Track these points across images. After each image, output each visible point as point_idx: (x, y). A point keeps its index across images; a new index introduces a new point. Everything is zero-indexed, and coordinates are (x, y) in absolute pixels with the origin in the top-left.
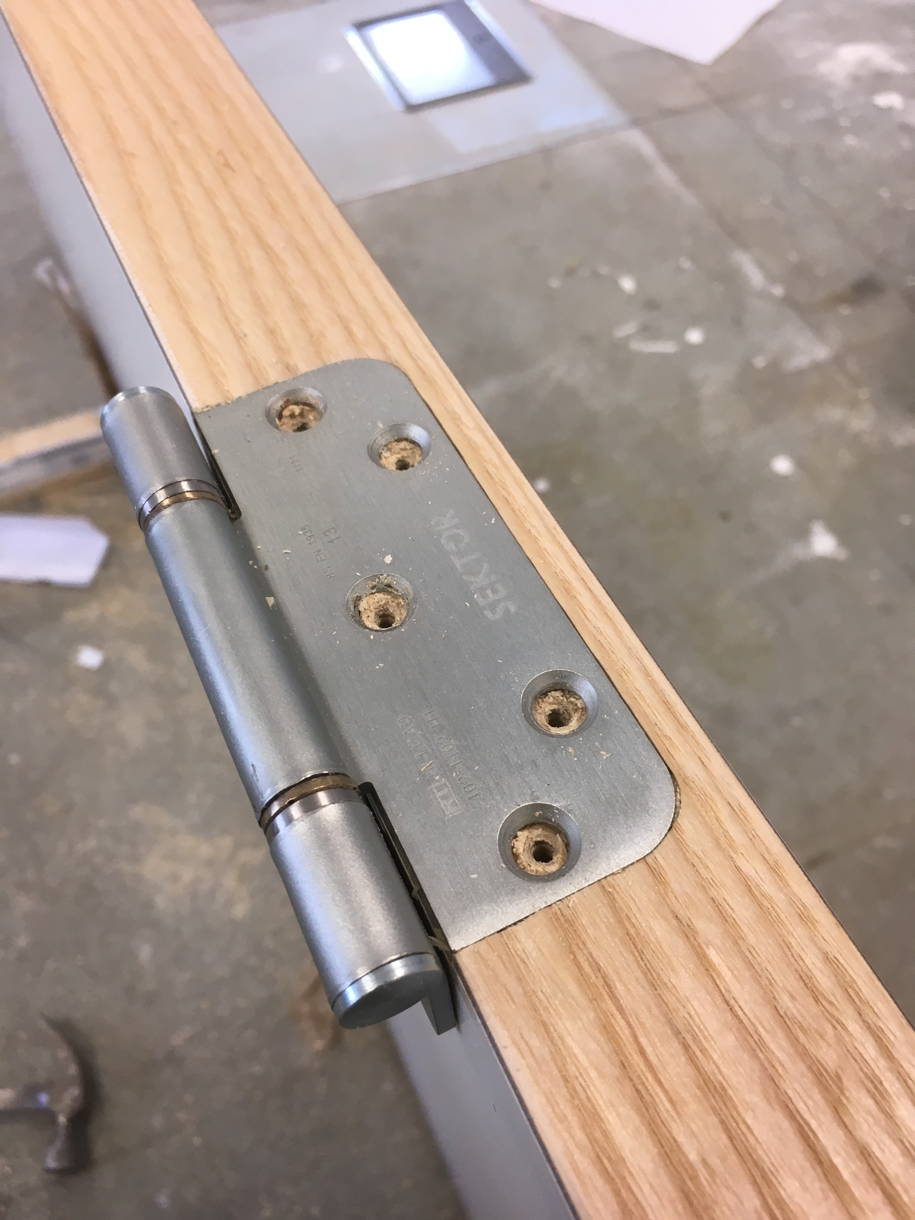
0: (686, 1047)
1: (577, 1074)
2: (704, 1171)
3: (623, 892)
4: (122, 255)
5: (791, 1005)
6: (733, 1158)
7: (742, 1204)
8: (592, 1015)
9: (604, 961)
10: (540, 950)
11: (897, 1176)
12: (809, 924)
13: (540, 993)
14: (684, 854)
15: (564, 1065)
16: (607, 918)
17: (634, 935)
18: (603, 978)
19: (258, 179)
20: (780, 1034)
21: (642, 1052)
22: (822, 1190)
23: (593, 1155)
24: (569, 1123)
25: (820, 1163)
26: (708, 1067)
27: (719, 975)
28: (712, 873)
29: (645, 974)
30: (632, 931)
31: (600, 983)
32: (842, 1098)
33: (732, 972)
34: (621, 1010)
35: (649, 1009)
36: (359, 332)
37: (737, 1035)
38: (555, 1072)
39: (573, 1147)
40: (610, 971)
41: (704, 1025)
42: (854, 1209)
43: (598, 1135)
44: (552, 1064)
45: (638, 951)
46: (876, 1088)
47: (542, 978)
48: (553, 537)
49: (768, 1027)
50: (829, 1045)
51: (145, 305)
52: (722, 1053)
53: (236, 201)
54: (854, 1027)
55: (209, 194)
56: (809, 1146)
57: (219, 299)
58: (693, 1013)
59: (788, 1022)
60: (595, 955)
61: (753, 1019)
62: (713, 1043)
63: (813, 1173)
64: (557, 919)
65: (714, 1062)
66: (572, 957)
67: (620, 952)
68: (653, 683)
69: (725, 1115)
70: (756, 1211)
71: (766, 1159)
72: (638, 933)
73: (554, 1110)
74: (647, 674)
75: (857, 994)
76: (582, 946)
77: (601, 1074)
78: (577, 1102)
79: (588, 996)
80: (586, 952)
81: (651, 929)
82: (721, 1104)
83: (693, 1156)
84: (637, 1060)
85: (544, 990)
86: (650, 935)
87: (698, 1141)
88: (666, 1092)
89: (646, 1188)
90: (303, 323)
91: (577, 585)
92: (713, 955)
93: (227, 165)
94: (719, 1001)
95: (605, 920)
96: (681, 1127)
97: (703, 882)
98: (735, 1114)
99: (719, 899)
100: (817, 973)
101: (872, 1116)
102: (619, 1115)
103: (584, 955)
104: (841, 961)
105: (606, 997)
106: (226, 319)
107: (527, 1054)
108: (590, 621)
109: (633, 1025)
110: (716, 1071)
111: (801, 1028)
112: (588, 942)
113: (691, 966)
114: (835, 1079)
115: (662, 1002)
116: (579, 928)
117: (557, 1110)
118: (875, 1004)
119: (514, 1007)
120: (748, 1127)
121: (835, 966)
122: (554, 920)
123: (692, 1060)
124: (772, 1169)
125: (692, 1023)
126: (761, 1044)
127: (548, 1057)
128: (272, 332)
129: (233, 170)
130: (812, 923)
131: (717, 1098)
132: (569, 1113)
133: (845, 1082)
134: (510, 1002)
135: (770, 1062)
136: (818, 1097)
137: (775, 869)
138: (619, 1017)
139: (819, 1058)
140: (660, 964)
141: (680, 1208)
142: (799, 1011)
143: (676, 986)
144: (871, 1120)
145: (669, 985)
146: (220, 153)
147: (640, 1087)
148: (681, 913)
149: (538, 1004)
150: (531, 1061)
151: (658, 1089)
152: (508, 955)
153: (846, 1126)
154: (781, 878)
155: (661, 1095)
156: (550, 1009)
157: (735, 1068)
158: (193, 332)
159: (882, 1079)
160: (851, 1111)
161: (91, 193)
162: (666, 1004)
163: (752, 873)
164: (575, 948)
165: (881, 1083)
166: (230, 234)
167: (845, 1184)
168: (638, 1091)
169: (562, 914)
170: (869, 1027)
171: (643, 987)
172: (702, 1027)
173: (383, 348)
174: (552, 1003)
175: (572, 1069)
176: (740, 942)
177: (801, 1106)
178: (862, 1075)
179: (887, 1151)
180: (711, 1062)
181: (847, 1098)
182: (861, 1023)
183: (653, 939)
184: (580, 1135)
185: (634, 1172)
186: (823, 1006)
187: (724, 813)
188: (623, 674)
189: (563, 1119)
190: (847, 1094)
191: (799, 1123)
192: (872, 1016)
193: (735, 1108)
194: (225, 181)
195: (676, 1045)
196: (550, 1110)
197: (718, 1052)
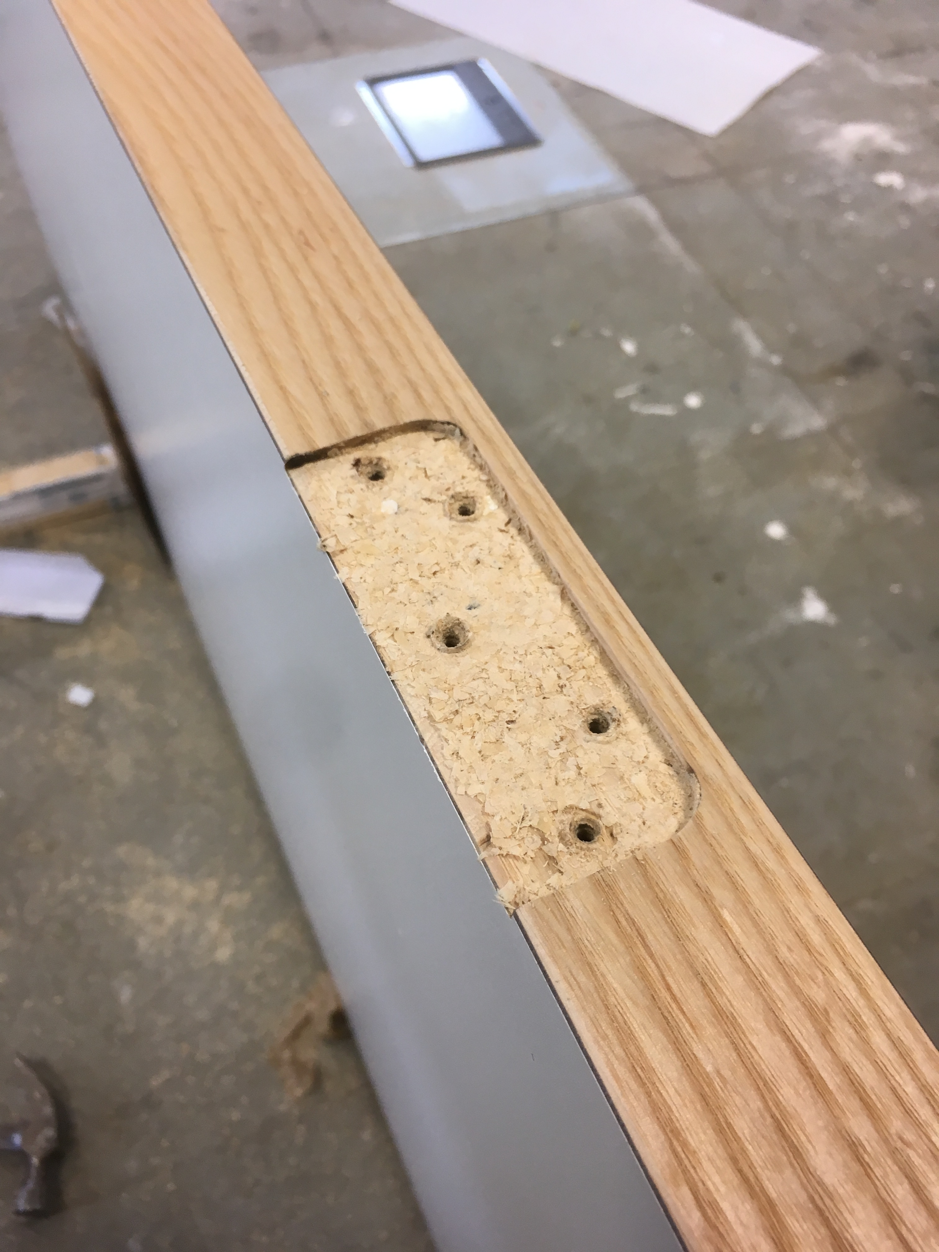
0: (703, 985)
1: (616, 1003)
2: (718, 1080)
3: (653, 865)
4: (217, 319)
5: (788, 955)
6: (741, 1071)
7: (748, 1105)
8: (628, 959)
9: (638, 918)
10: (585, 907)
11: (872, 1089)
12: (804, 894)
13: (586, 941)
14: (704, 837)
15: (605, 996)
16: (640, 884)
17: (662, 898)
18: (637, 930)
19: (336, 258)
20: (780, 977)
21: (669, 988)
22: (812, 1097)
23: (629, 1065)
24: (610, 1041)
25: (811, 1077)
26: (722, 1001)
27: (731, 930)
28: (726, 852)
29: (671, 928)
30: (661, 895)
31: (635, 934)
32: (829, 1027)
33: (741, 929)
34: (651, 955)
35: (674, 956)
36: (427, 395)
37: (746, 977)
38: (599, 1002)
39: (613, 1059)
40: (643, 926)
41: (718, 969)
42: (837, 1112)
43: (633, 1050)
44: (596, 996)
45: (665, 910)
46: (856, 1020)
47: (587, 930)
48: (595, 576)
49: (769, 971)
50: (819, 987)
51: (240, 365)
53: (316, 276)
54: (839, 974)
55: (292, 269)
56: (802, 1063)
57: (303, 362)
58: (710, 959)
59: (787, 969)
60: (630, 912)
61: (758, 965)
62: (725, 982)
63: (805, 1084)
64: (600, 884)
65: (727, 998)
66: (612, 913)
67: (651, 911)
68: (678, 699)
69: (735, 1038)
70: (759, 1111)
71: (768, 1072)
72: (665, 897)
73: (598, 1031)
74: (674, 692)
75: (843, 949)
76: (620, 906)
77: (636, 1004)
78: (616, 1024)
79: (625, 944)
80: (623, 910)
81: (676, 893)
82: (733, 1030)
83: (709, 1068)
84: (664, 994)
85: (589, 939)
86: (676, 898)
87: (713, 1057)
88: (688, 1019)
89: (672, 1091)
90: (378, 386)
91: (615, 617)
92: (726, 915)
93: (307, 243)
94: (731, 951)
95: (639, 886)
96: (700, 1047)
97: (719, 859)
98: (742, 1036)
99: (732, 872)
100: (810, 932)
102: (650, 1036)
103: (622, 912)
104: (829, 922)
105: (640, 946)
106: (311, 380)
107: (576, 987)
108: (626, 647)
109: (662, 967)
110: (728, 1004)
111: (797, 973)
112: (625, 902)
113: (709, 923)
114: (824, 1013)
115: (684, 950)
116: (618, 891)
117: (600, 1030)
118: (857, 957)
119: (564, 952)
120: (754, 1048)
121: (824, 925)
122: (597, 884)
123: (709, 995)
124: (773, 1079)
125: (708, 967)
126: (764, 983)
127: (592, 990)
128: (351, 393)
129: (313, 248)
130: (808, 894)
131: (730, 1025)
132: (609, 1032)
133: (831, 1014)
134: (562, 947)
135: (771, 999)
136: (810, 1026)
137: (777, 850)
138: (650, 961)
139: (810, 997)
140: (684, 921)
141: (699, 1107)
142: (795, 959)
143: (696, 938)
144: (851, 1045)
145: (690, 937)
146: (301, 232)
147: (666, 1014)
148: (700, 882)
149: (584, 949)
150: (579, 993)
151: (681, 1017)
152: (559, 911)
153: (832, 1049)
154: (783, 857)
155: (684, 1020)
156: (594, 953)
157: (743, 1003)
158: (282, 389)
159: (861, 1014)
160: (837, 1038)
162: (688, 952)
163: (759, 852)
164: (614, 907)
165: (860, 1017)
166: (313, 306)
167: (831, 1093)
168: (665, 1018)
169: (604, 880)
170: (851, 975)
171: (669, 938)
172: (717, 970)
173: (448, 411)
174: (595, 948)
175: (612, 1000)
176: (749, 906)
177: (796, 1032)
178: (845, 1011)
179: (864, 1069)
180: (724, 997)
181: (833, 1027)
182: (845, 971)
183: (678, 902)
184: (618, 1050)
185: (662, 1079)
186: (815, 957)
187: (736, 805)
188: (654, 691)
189: (605, 1037)
190: (834, 1024)
191: (795, 1047)
192: (854, 965)
193: (743, 1033)
194: (306, 259)
195: (696, 985)
196: (595, 1030)
197: (730, 990)
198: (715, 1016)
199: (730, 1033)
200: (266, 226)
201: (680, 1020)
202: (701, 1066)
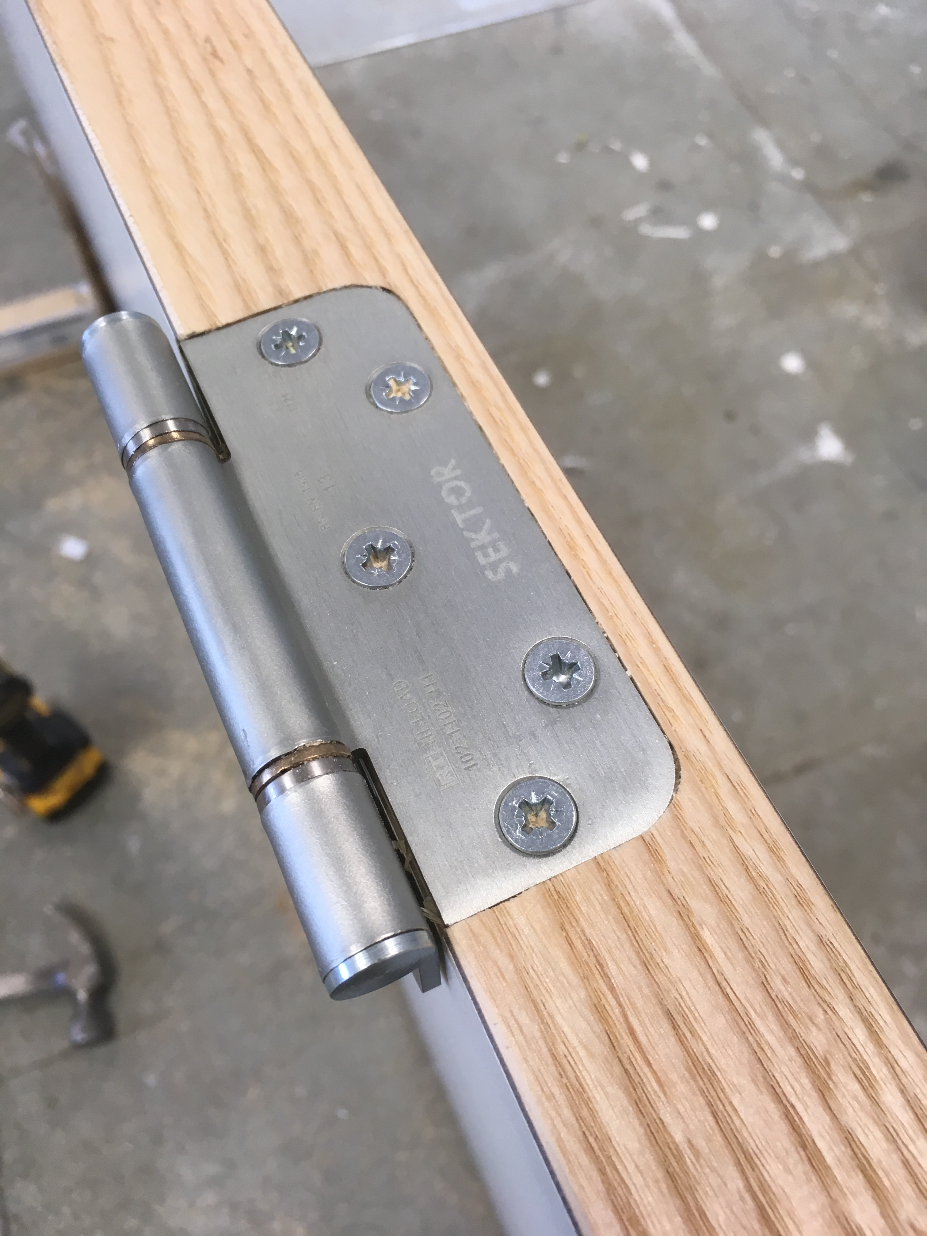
0: (675, 1027)
1: (566, 1052)
2: (689, 1152)
3: (618, 869)
4: (100, 156)
5: (782, 988)
6: (719, 1139)
7: (726, 1185)
8: (583, 994)
9: (597, 940)
10: (532, 927)
11: (880, 1162)
12: (805, 906)
13: (531, 971)
14: (682, 831)
15: (553, 1044)
16: (601, 895)
17: (628, 913)
18: (596, 956)
19: (249, 71)
20: (771, 1017)
21: (632, 1032)
22: (805, 1173)
23: (579, 1133)
24: (557, 1102)
25: (804, 1147)
26: (698, 1049)
27: (712, 956)
28: (709, 852)
29: (638, 954)
30: (626, 910)
31: (592, 961)
32: (830, 1082)
33: (725, 953)
34: (612, 989)
35: (640, 988)
36: (357, 252)
37: (728, 1017)
38: (545, 1050)
39: (560, 1126)
40: (602, 949)
41: (695, 1006)
42: (835, 1193)
43: (585, 1113)
44: (541, 1042)
45: (631, 929)
46: (864, 1073)
47: (534, 955)
48: (559, 489)
49: (758, 1009)
50: (819, 1029)
51: (127, 215)
52: (711, 1035)
53: (225, 97)
54: (845, 1011)
55: (196, 90)
56: (794, 1129)
57: (205, 210)
58: (684, 994)
59: (779, 1005)
60: (587, 932)
61: (744, 1002)
62: (703, 1024)
63: (796, 1156)
64: (551, 895)
65: (703, 1044)
66: (564, 934)
67: (614, 930)
68: (657, 651)
69: (712, 1097)
70: (739, 1191)
71: (751, 1141)
72: (631, 912)
73: (542, 1089)
74: (652, 642)
75: (850, 979)
76: (574, 924)
77: (591, 1055)
78: (565, 1081)
79: (579, 974)
80: (578, 930)
81: (645, 907)
82: (709, 1086)
83: (679, 1137)
84: (627, 1041)
85: (535, 968)
86: (644, 914)
87: (684, 1122)
88: (654, 1073)
89: (631, 1168)
90: (297, 240)
91: (581, 542)
92: (707, 936)
93: (215, 54)
94: (711, 983)
95: (599, 898)
96: (668, 1109)
97: (700, 861)
98: (721, 1095)
99: (715, 879)
100: (810, 956)
101: (858, 1102)
102: (607, 1095)
103: (577, 932)
104: (836, 945)
105: (598, 976)
106: (213, 233)
107: (517, 1032)
108: (594, 583)
109: (624, 1005)
110: (705, 1053)
111: (793, 1012)
112: (581, 919)
113: (684, 947)
114: (824, 1064)
115: (653, 982)
116: (573, 905)
117: (545, 1089)
118: (867, 989)
119: (504, 985)
120: (735, 1110)
121: (829, 949)
122: (547, 896)
123: (681, 1040)
124: (757, 1151)
125: (683, 1005)
126: (751, 1026)
127: (538, 1035)
128: (263, 250)
129: (222, 61)
130: (808, 906)
131: (706, 1080)
132: (556, 1091)
133: (833, 1066)
134: (501, 979)
135: (759, 1045)
136: (806, 1082)
137: (773, 850)
138: (610, 996)
139: (808, 1042)
140: (653, 944)
141: (664, 1187)
142: (790, 994)
143: (668, 966)
144: (856, 1105)
145: (661, 965)
146: (208, 40)
147: (628, 1067)
148: (676, 892)
149: (529, 982)
150: (521, 1039)
151: (646, 1070)
152: (500, 931)
153: (831, 1111)
154: (780, 859)
155: (649, 1075)
156: (541, 987)
157: (724, 1051)
158: (178, 247)
159: (870, 1064)
160: (838, 1096)
161: (67, 83)
162: (657, 984)
163: (750, 853)
164: (568, 927)
165: (868, 1068)
166: (219, 137)
167: (828, 1168)
168: (626, 1071)
169: (555, 890)
170: (860, 1013)
171: (635, 967)
172: (692, 1008)
173: (383, 273)
174: (543, 980)
175: (561, 1049)
176: (735, 923)
177: (788, 1090)
178: (850, 1059)
179: (871, 1137)
180: (700, 1044)
181: (834, 1082)
182: (852, 1008)
183: (647, 918)
184: (567, 1112)
185: (619, 1152)
186: (815, 990)
187: (724, 789)
188: (627, 641)
189: (551, 1097)
190: (834, 1078)
191: (785, 1106)
192: (863, 1001)
193: (723, 1090)
194: (212, 73)
195: (666, 1026)
196: (539, 1088)
197: (708, 1034)
198: (688, 1069)
199: (705, 1091)
200: (166, 32)
201: (645, 1074)
202: (669, 1134)
